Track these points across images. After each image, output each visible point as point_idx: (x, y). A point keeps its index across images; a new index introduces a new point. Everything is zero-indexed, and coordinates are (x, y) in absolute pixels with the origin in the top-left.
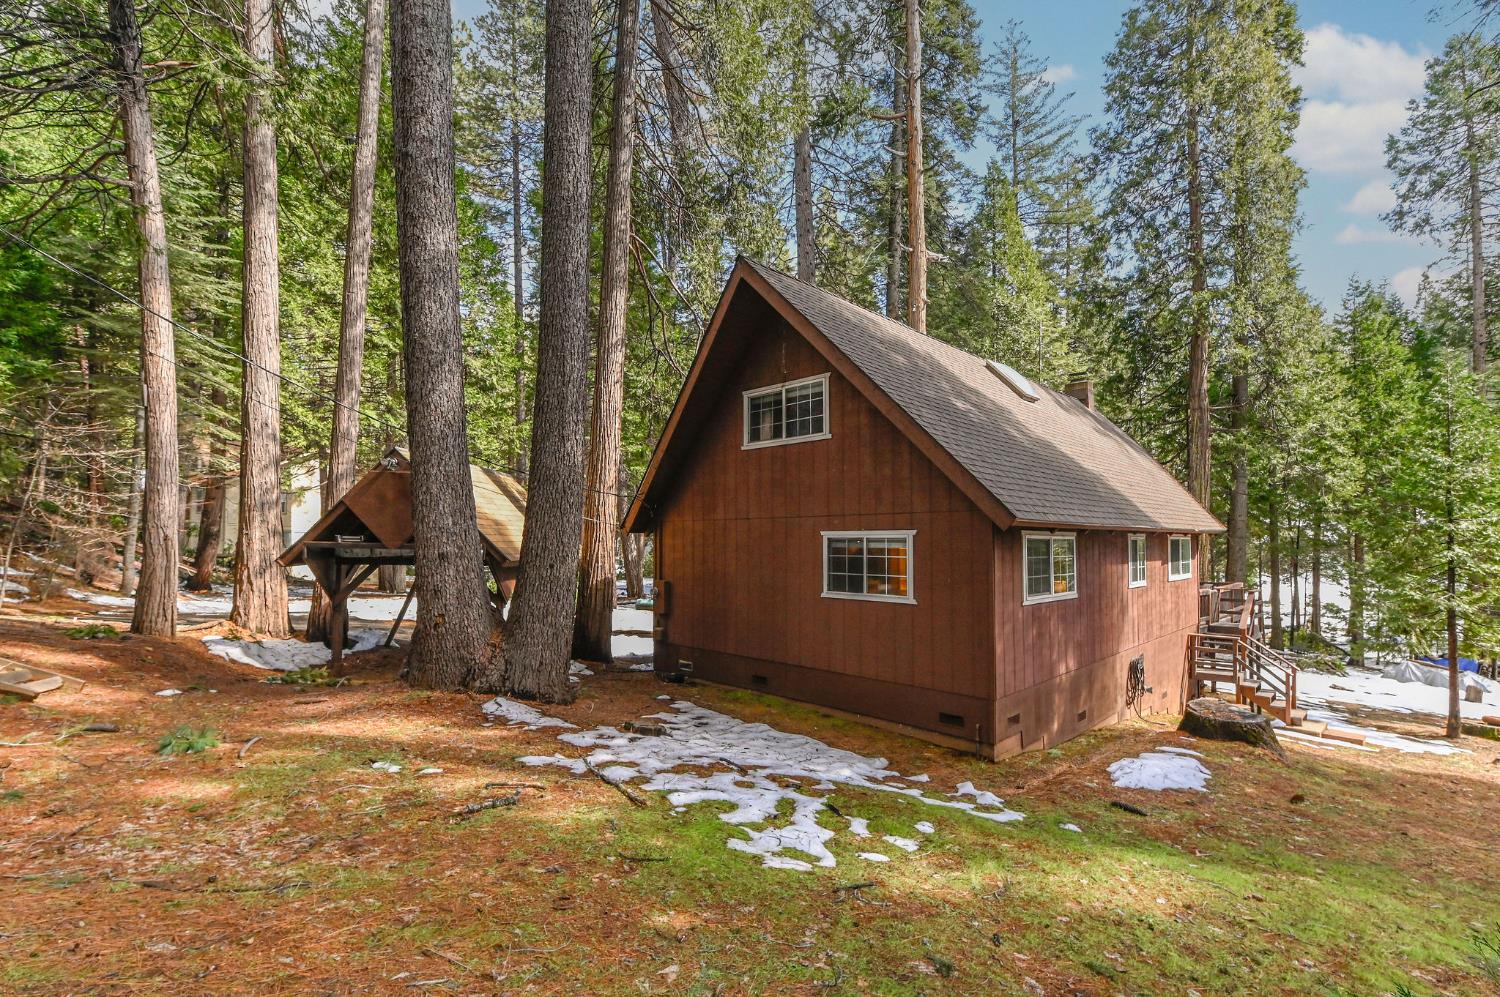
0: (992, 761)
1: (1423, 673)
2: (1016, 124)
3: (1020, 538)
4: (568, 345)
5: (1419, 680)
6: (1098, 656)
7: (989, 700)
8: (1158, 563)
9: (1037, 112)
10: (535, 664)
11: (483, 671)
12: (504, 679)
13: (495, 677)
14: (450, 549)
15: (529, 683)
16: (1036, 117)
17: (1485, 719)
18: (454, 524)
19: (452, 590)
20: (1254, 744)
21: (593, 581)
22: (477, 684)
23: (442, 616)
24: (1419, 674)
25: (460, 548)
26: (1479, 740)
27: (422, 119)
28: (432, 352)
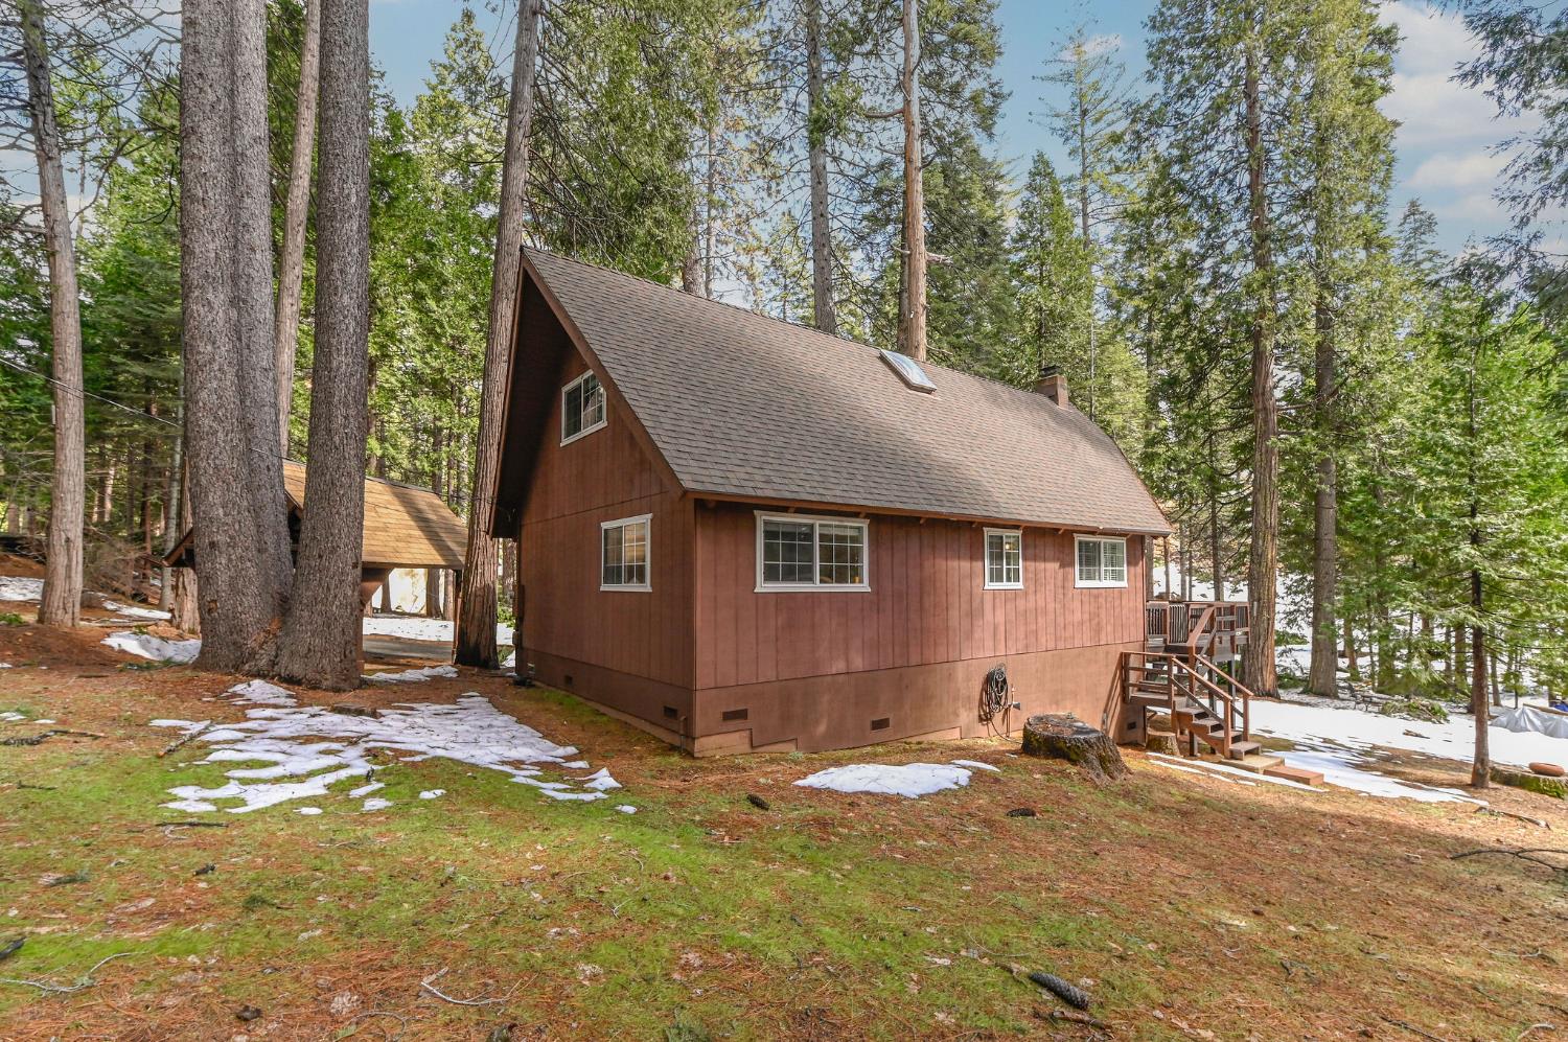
0: (690, 755)
1: (1543, 721)
2: (1084, 113)
3: (753, 519)
4: (334, 341)
5: (1537, 729)
6: (915, 659)
7: (688, 690)
8: (1053, 566)
9: (1106, 97)
10: (303, 650)
11: (253, 654)
12: (273, 664)
13: (263, 663)
14: (221, 538)
15: (297, 669)
16: (1106, 103)
17: (1532, 767)
18: (225, 515)
19: (225, 577)
20: (1074, 762)
21: (472, 589)
22: (247, 667)
23: (215, 601)
24: (1537, 722)
25: (231, 537)
26: (1518, 791)
27: (193, 137)
28: (199, 353)
